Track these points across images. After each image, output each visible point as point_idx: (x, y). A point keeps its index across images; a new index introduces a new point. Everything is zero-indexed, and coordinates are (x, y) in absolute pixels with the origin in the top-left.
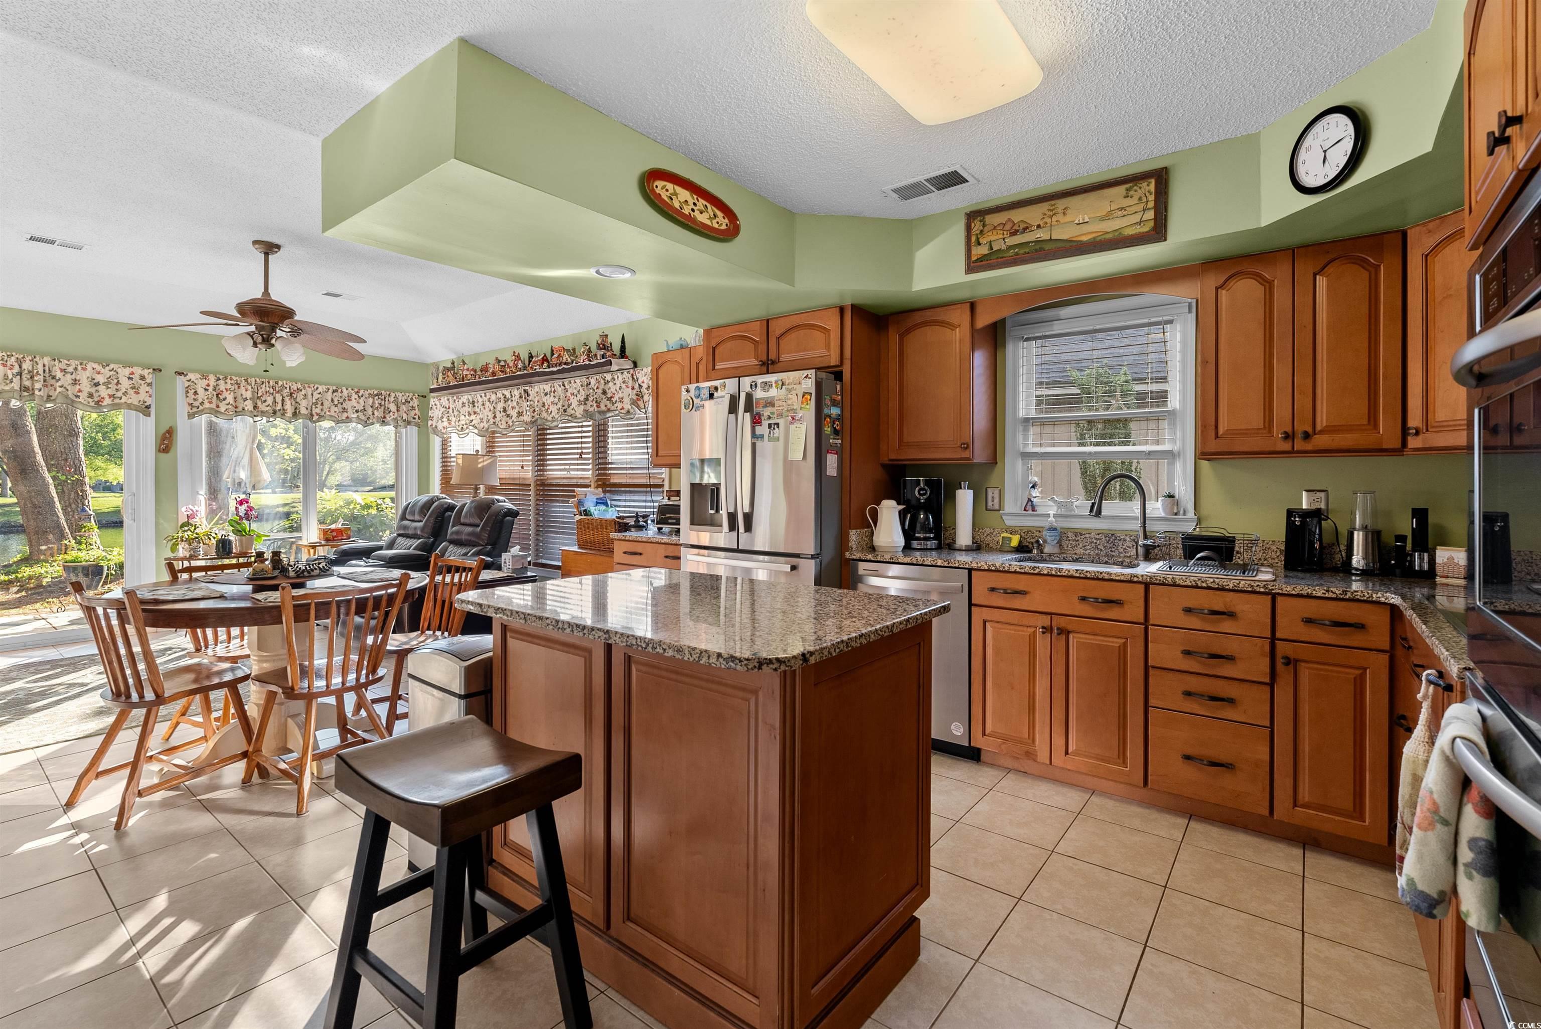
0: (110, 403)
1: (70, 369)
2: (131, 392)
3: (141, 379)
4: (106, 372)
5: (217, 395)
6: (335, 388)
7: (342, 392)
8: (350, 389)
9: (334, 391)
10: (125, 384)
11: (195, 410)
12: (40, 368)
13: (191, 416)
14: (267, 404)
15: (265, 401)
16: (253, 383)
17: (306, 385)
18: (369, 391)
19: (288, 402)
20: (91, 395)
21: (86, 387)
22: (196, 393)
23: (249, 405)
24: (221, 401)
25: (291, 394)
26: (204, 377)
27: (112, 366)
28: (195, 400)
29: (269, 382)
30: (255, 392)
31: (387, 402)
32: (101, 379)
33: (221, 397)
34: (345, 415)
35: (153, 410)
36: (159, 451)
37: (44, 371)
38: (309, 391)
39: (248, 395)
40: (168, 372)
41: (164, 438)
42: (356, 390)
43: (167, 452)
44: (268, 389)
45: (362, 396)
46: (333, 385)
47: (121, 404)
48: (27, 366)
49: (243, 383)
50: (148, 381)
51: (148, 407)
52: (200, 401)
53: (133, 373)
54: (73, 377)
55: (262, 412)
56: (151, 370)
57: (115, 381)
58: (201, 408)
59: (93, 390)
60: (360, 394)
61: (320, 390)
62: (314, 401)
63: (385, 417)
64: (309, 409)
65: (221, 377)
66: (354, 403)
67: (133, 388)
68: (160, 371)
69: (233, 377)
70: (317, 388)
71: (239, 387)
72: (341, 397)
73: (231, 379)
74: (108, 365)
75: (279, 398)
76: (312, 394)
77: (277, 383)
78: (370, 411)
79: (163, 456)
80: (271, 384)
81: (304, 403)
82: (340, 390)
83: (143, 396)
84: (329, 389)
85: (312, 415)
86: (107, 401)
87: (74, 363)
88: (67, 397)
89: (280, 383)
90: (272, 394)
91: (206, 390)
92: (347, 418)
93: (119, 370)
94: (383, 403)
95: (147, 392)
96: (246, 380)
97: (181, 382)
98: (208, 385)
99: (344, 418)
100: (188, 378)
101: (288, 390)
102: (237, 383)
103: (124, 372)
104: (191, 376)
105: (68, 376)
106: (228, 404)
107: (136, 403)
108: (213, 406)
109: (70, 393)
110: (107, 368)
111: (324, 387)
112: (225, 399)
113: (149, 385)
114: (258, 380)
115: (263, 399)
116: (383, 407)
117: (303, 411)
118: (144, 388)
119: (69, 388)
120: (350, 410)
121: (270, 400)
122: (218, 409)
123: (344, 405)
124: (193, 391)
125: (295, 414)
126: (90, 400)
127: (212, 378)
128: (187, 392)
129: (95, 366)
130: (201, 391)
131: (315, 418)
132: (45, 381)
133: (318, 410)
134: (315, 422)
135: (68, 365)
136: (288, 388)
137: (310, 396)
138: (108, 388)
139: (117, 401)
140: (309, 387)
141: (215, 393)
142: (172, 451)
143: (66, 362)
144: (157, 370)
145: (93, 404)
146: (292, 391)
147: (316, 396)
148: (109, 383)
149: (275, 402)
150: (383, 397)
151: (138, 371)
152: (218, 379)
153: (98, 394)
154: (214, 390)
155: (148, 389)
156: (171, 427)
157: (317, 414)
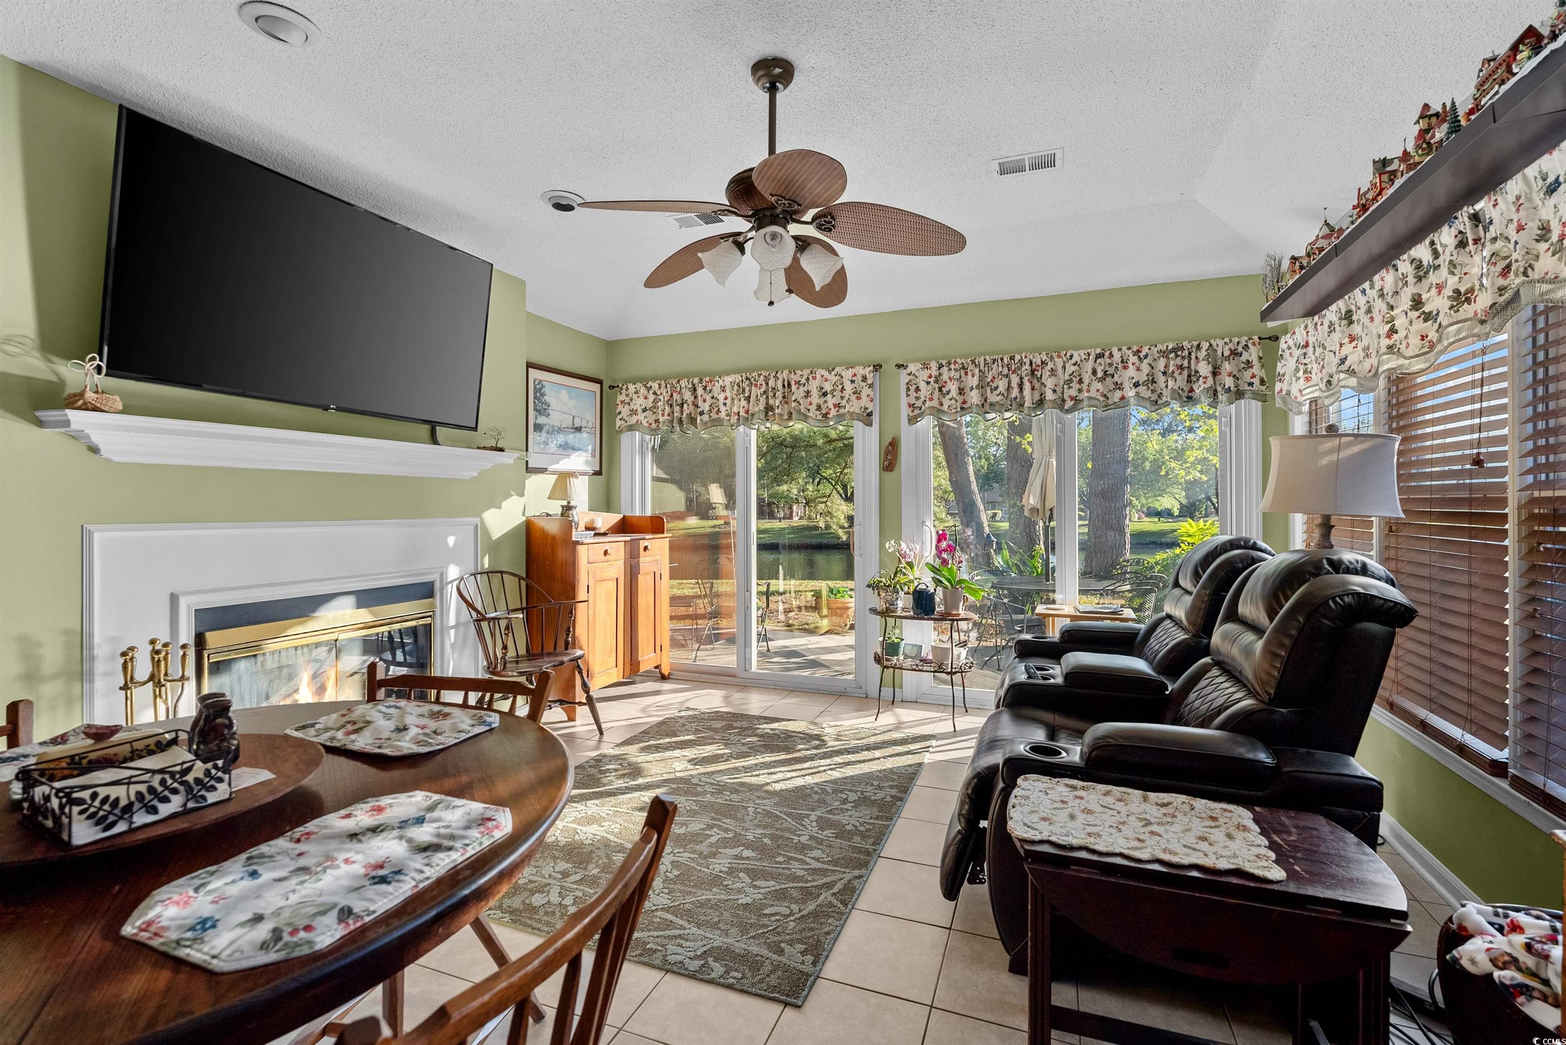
0: (835, 414)
1: (803, 381)
2: (853, 397)
3: (863, 381)
4: (833, 378)
5: (940, 389)
6: (1098, 351)
7: (1111, 356)
8: (1124, 348)
9: (1100, 356)
10: (849, 387)
11: (917, 412)
12: (780, 384)
13: (912, 420)
14: (997, 392)
15: (996, 388)
16: (982, 364)
17: (1054, 354)
18: (1160, 347)
19: (1027, 387)
20: (819, 408)
21: (815, 399)
22: (918, 389)
23: (974, 397)
24: (944, 395)
25: (1033, 372)
26: (926, 366)
27: (837, 369)
28: (917, 398)
29: (1002, 359)
30: (982, 377)
31: (1193, 362)
32: (828, 387)
33: (944, 390)
34: (1118, 394)
35: (876, 419)
36: (884, 469)
37: (784, 386)
38: (1059, 362)
39: (975, 381)
40: (889, 367)
41: (887, 453)
42: (1135, 348)
43: (891, 470)
44: (1000, 369)
45: (1146, 356)
46: (1095, 348)
47: (843, 415)
48: (771, 383)
49: (971, 367)
50: (869, 382)
51: (870, 414)
52: (923, 399)
53: (855, 375)
54: (806, 389)
55: (991, 404)
56: (871, 368)
57: (840, 387)
58: (923, 408)
59: (821, 401)
60: (1142, 355)
61: (1076, 358)
62: (1067, 377)
63: (1192, 390)
64: (1059, 390)
65: (944, 362)
66: (1131, 371)
67: (855, 393)
68: (881, 366)
69: (958, 360)
70: (1071, 356)
71: (966, 374)
72: (1110, 365)
73: (955, 362)
74: (833, 370)
75: (1015, 380)
76: (1064, 367)
77: (1012, 358)
78: (1161, 379)
79: (887, 475)
80: (1005, 361)
81: (1050, 383)
82: (1107, 354)
83: (864, 401)
84: (1089, 355)
85: (1064, 401)
86: (833, 412)
87: (806, 372)
88: (799, 412)
89: (1017, 357)
90: (1007, 376)
91: (928, 383)
92: (1123, 398)
93: (843, 374)
94: (1186, 363)
95: (868, 396)
96: (973, 362)
97: (904, 378)
98: (930, 377)
99: (1116, 400)
100: (909, 370)
101: (1027, 367)
102: (963, 368)
103: (848, 374)
104: (912, 368)
105: (801, 388)
106: (951, 400)
107: (858, 411)
108: (935, 403)
109: (802, 407)
110: (833, 373)
111: (1082, 352)
112: (948, 393)
113: (871, 386)
114: (987, 358)
115: (994, 385)
116: (1186, 372)
117: (1050, 396)
118: (866, 391)
119: (801, 402)
120: (1127, 385)
121: (1002, 385)
122: (942, 408)
123: (1116, 378)
124: (914, 387)
125: (1040, 403)
126: (818, 413)
127: (934, 365)
128: (908, 389)
129: (823, 372)
130: (923, 386)
131: (1069, 404)
132: (784, 397)
133: (1073, 392)
134: (1068, 411)
135: (802, 376)
136: (1028, 363)
137: (1060, 371)
138: (833, 396)
139: (842, 411)
140: (1059, 356)
141: (937, 386)
142: (897, 468)
143: (800, 373)
144: (877, 367)
145: (820, 417)
146: (1034, 366)
147: (1070, 368)
148: (834, 390)
149: (1009, 388)
150: (1186, 353)
151: (860, 371)
152: (941, 366)
153: (826, 405)
154: (936, 382)
155: (869, 391)
156: (893, 438)
157: (1072, 398)
